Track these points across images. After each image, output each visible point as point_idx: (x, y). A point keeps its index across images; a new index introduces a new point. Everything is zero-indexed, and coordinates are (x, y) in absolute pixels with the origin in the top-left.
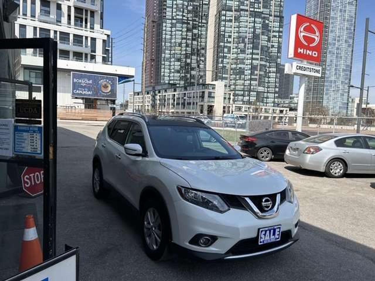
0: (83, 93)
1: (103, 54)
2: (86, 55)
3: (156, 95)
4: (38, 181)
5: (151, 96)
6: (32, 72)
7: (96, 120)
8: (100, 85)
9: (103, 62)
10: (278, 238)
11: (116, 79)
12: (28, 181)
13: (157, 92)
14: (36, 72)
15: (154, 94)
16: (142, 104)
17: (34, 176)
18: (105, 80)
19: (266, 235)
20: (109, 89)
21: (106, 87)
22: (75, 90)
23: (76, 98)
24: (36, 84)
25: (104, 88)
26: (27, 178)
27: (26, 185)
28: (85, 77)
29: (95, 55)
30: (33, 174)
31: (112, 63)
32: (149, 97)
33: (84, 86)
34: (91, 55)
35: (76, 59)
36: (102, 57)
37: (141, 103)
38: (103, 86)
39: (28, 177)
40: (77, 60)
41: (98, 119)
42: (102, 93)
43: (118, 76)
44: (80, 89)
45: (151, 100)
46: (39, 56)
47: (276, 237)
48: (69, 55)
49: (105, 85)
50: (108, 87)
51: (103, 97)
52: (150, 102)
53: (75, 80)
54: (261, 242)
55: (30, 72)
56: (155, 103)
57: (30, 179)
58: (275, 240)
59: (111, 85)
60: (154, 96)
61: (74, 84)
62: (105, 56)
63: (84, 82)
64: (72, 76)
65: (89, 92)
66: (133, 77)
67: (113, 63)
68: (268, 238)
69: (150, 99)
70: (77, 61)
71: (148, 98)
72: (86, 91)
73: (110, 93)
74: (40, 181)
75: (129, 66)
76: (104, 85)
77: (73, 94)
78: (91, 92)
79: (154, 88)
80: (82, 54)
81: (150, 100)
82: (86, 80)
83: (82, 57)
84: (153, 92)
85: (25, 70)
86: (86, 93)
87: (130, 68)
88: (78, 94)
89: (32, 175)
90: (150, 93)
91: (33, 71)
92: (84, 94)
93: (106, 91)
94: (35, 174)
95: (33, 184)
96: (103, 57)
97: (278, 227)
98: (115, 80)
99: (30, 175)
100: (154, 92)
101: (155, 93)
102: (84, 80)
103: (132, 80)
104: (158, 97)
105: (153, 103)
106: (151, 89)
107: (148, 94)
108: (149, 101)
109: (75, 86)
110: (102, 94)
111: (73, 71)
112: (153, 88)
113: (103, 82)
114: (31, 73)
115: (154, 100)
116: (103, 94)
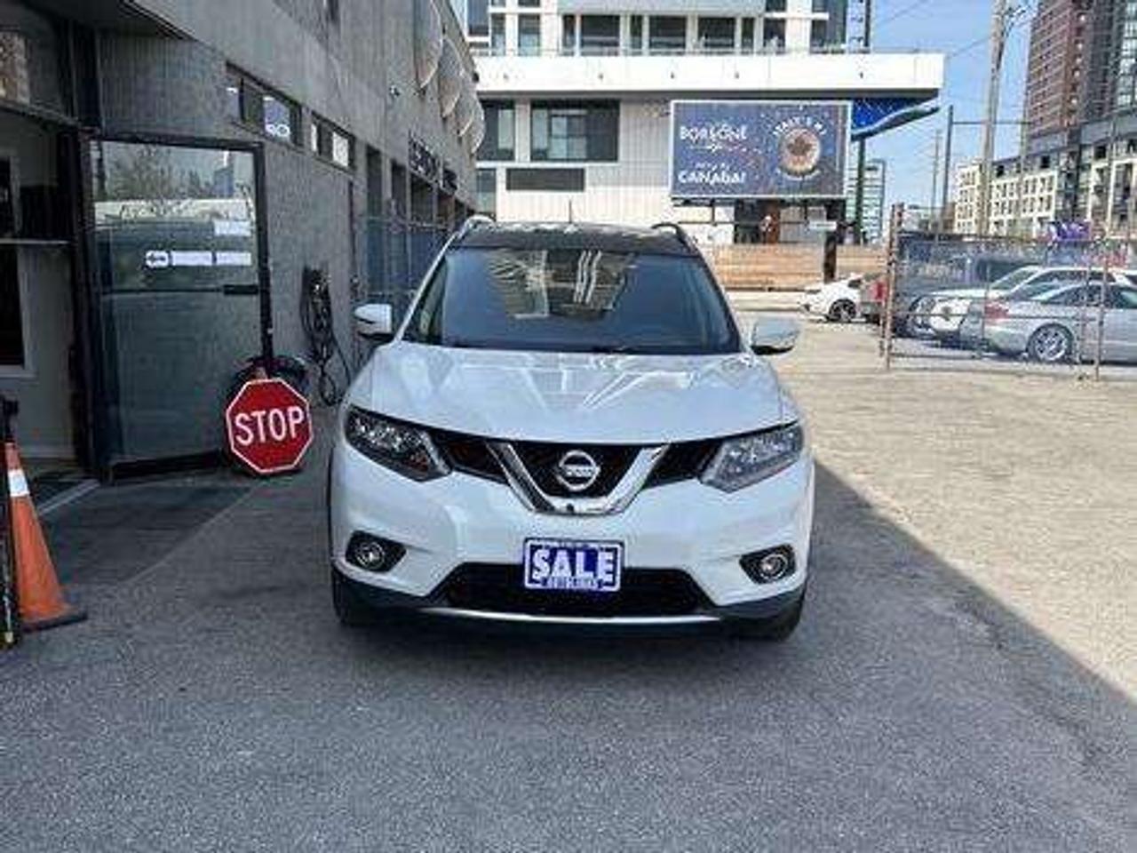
0: (712, 183)
1: (814, 10)
2: (749, 23)
3: (1081, 167)
4: (279, 433)
5: (1061, 172)
6: (556, 116)
7: (770, 290)
8: (777, 141)
9: (812, 45)
10: (613, 584)
11: (845, 112)
12: (245, 428)
13: (1089, 154)
14: (569, 117)
15: (1073, 164)
16: (1011, 217)
17: (265, 418)
18: (797, 120)
19: (557, 563)
20: (815, 155)
21: (801, 148)
22: (683, 173)
23: (687, 203)
24: (568, 160)
25: (793, 152)
26: (242, 421)
27: (239, 438)
28: (721, 114)
29: (783, 21)
30: (264, 412)
31: (867, 44)
32: (1051, 178)
33: (717, 151)
34: (767, 21)
35: (706, 45)
36: (809, 25)
37: (1010, 211)
38: (790, 146)
39: (247, 418)
40: (709, 50)
41: (778, 282)
42: (785, 175)
43: (856, 100)
44: (702, 166)
45: (1059, 192)
46: (583, 54)
47: (600, 577)
48: (684, 35)
49: (799, 140)
50: (808, 147)
51: (789, 190)
52: (1053, 202)
53: (684, 133)
54: (532, 581)
55: (550, 117)
56: (1075, 206)
57: (253, 424)
58: (595, 588)
59: (823, 141)
60: (1073, 174)
61: (680, 145)
62: (825, 16)
63: (714, 136)
64: (672, 117)
65: (736, 175)
66: (932, 93)
67: (872, 46)
68: (567, 572)
69: (1055, 187)
70: (711, 53)
71: (1044, 187)
72: (723, 173)
73: (817, 172)
74: (284, 434)
75: (916, 51)
76: (792, 141)
77: (677, 186)
78: (744, 174)
79: (1074, 135)
80: (730, 21)
81: (1053, 193)
82: (725, 126)
83: (732, 36)
84: (1072, 154)
85: (536, 112)
86: (724, 178)
87: (922, 55)
88: (692, 187)
89: (259, 414)
90: (1053, 162)
91: (560, 112)
92: (716, 184)
93: (798, 168)
94: (268, 412)
95: (263, 438)
96: (816, 24)
97: (610, 546)
98: (840, 114)
99: (254, 414)
100: (1076, 155)
101: (1079, 160)
102: (716, 130)
103: (928, 109)
104: (1091, 179)
105: (1068, 206)
106: (1061, 140)
107: (1045, 164)
108: (1050, 197)
109: (686, 156)
110: (787, 181)
111: (680, 98)
112: (1070, 137)
113: (789, 130)
114: (554, 120)
115: (1072, 193)
116: (789, 178)
